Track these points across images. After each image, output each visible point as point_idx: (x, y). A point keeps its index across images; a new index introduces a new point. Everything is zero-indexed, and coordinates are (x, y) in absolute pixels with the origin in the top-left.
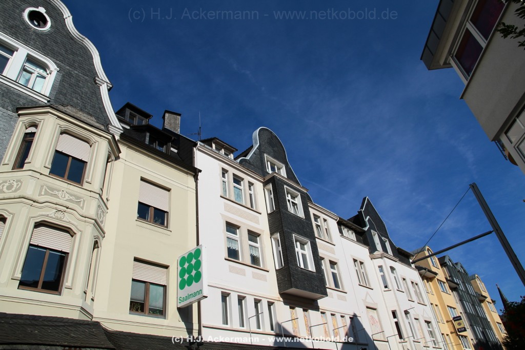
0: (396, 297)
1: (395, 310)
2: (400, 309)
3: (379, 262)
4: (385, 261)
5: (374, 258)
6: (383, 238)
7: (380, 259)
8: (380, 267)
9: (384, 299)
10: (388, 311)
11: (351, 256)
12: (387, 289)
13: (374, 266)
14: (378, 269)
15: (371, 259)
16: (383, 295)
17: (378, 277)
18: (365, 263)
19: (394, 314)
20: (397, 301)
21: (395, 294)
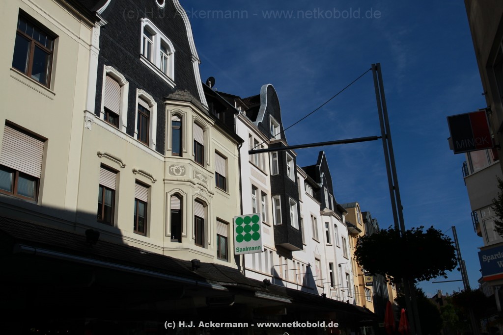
0: (335, 252)
1: (332, 263)
2: (336, 263)
3: (327, 219)
4: (331, 219)
5: (323, 215)
6: (330, 194)
7: (328, 216)
8: (327, 224)
9: (325, 252)
10: (326, 263)
11: (310, 212)
12: (328, 244)
13: (322, 222)
14: (324, 225)
15: (321, 215)
16: (325, 249)
17: (323, 232)
18: (317, 219)
19: (331, 265)
20: (335, 255)
21: (335, 249)
